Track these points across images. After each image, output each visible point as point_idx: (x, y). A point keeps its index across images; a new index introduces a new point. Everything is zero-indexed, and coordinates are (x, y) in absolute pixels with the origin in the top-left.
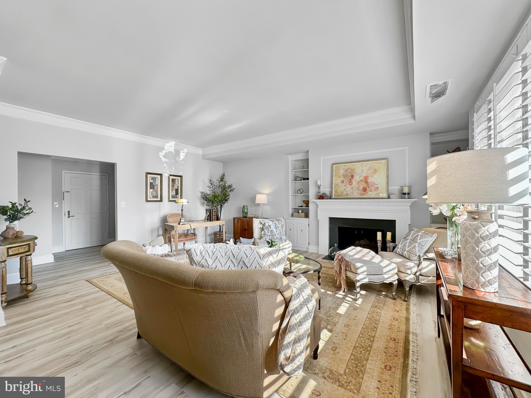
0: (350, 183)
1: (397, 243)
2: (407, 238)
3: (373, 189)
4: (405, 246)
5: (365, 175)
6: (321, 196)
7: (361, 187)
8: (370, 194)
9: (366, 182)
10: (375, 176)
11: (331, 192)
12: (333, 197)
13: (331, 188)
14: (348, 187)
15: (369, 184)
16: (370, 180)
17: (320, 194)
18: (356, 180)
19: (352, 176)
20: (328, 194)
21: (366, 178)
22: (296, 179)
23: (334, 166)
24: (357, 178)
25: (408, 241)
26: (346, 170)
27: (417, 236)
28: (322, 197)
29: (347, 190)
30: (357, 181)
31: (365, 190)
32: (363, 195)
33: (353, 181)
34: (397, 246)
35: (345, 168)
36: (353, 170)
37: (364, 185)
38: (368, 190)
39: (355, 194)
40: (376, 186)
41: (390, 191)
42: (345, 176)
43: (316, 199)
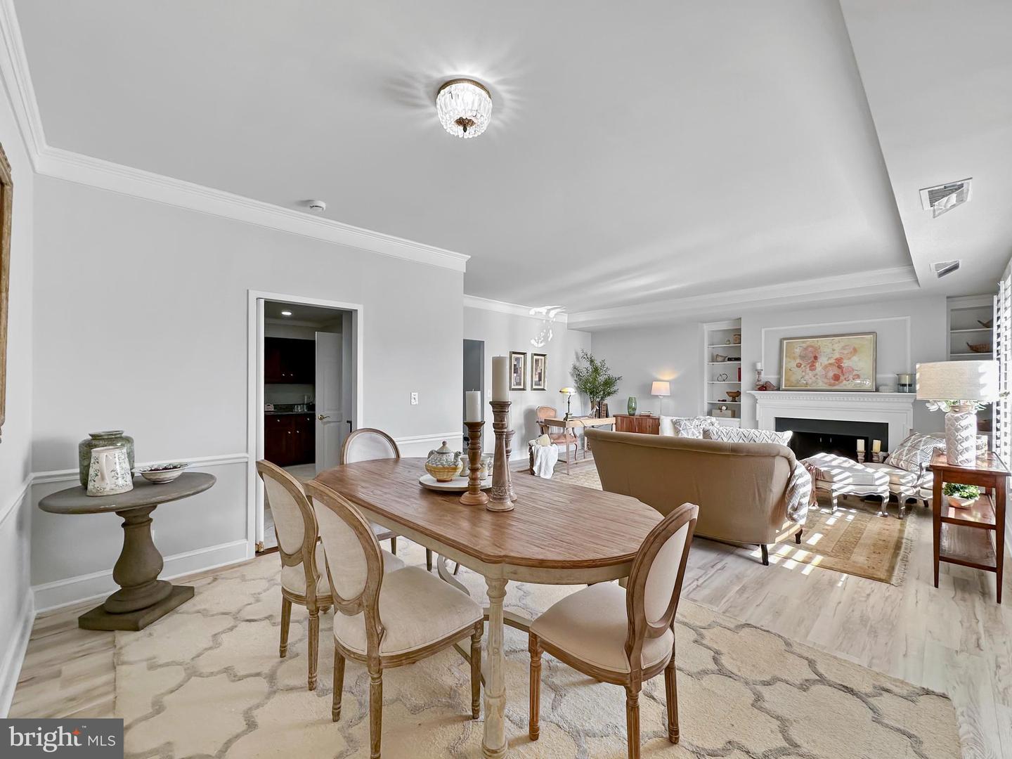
0: (812, 367)
1: (889, 452)
2: (905, 445)
3: (851, 377)
4: (901, 454)
5: (837, 356)
6: (763, 386)
7: (831, 374)
8: (845, 384)
9: (840, 367)
10: (855, 358)
11: (779, 381)
12: (783, 387)
13: (780, 373)
14: (808, 374)
15: (844, 369)
16: (846, 364)
17: (760, 383)
18: (821, 363)
19: (816, 358)
20: (774, 383)
21: (839, 361)
22: (714, 359)
23: (785, 342)
24: (823, 360)
25: (907, 448)
26: (806, 349)
27: (920, 441)
28: (765, 387)
29: (807, 377)
30: (823, 365)
31: (836, 378)
32: (834, 385)
33: (817, 365)
34: (889, 455)
35: (804, 345)
36: (816, 349)
37: (837, 371)
38: (842, 378)
39: (821, 384)
40: (855, 373)
41: (879, 382)
42: (802, 357)
43: (753, 390)
